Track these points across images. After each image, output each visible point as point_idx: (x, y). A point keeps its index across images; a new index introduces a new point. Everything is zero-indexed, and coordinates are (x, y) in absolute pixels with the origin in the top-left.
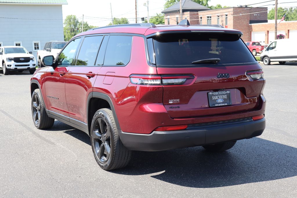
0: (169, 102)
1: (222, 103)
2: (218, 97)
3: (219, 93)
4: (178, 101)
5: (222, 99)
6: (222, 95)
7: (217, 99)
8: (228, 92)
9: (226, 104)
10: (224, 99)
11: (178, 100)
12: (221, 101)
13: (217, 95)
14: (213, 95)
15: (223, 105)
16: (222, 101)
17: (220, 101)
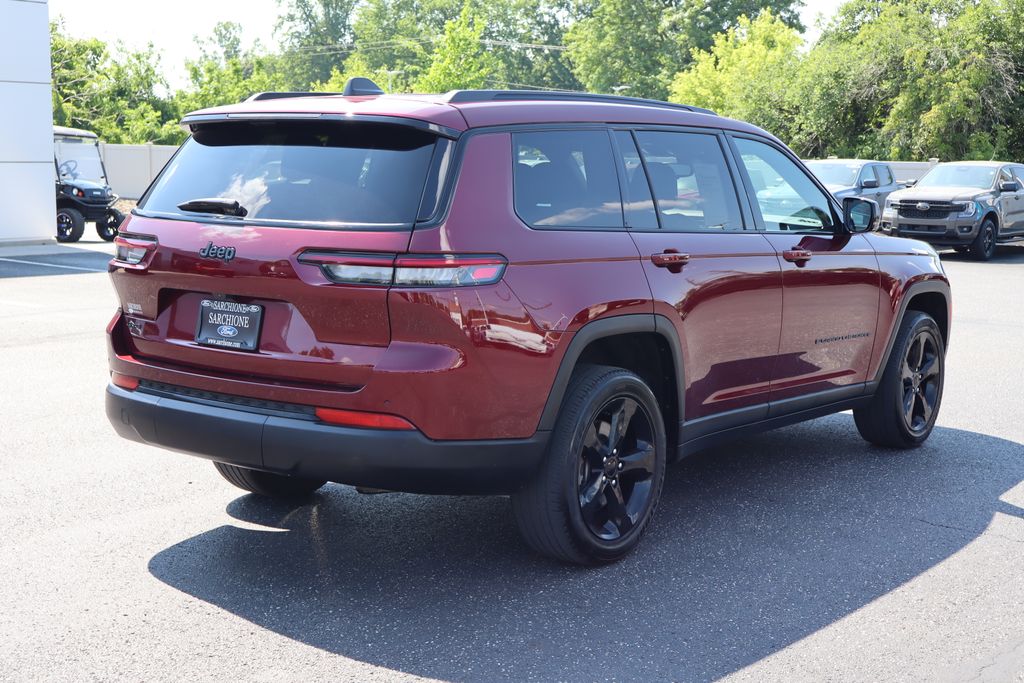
1: (229, 339)
2: (225, 320)
3: (227, 307)
7: (219, 325)
8: (252, 308)
9: (238, 345)
10: (240, 329)
12: (231, 333)
13: (222, 312)
14: (210, 309)
15: (229, 344)
16: (234, 333)
17: (225, 330)
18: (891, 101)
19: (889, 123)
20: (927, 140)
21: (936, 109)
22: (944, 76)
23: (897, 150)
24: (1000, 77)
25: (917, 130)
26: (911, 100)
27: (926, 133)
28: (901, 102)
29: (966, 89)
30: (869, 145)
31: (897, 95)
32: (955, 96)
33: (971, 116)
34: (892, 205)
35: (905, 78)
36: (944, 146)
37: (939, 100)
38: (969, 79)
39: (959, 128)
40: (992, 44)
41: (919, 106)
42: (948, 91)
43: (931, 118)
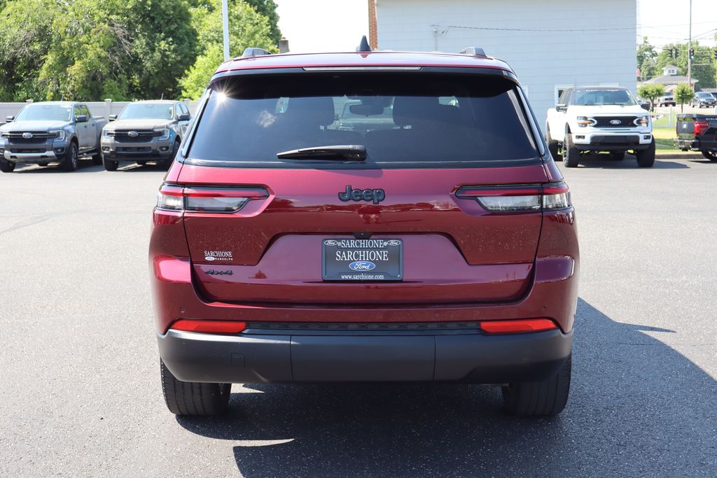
0: (206, 258)
2: (357, 256)
3: (358, 244)
4: (228, 257)
5: (370, 260)
6: (369, 249)
7: (351, 261)
8: (393, 242)
9: (381, 277)
10: (379, 263)
11: (229, 254)
12: (367, 268)
13: (353, 249)
14: (338, 248)
15: (371, 277)
16: (370, 267)
17: (360, 266)
18: (42, 58)
19: (43, 73)
20: (74, 86)
21: (78, 64)
22: (81, 40)
23: (52, 94)
24: (119, 41)
25: (64, 79)
26: (58, 57)
27: (73, 81)
28: (50, 59)
29: (98, 49)
30: (24, 91)
31: (46, 53)
32: (91, 54)
33: (103, 69)
34: (109, 134)
35: (50, 40)
36: (85, 91)
37: (80, 58)
38: (98, 42)
39: (94, 79)
40: (111, 17)
41: (65, 62)
42: (85, 51)
43: (76, 70)
